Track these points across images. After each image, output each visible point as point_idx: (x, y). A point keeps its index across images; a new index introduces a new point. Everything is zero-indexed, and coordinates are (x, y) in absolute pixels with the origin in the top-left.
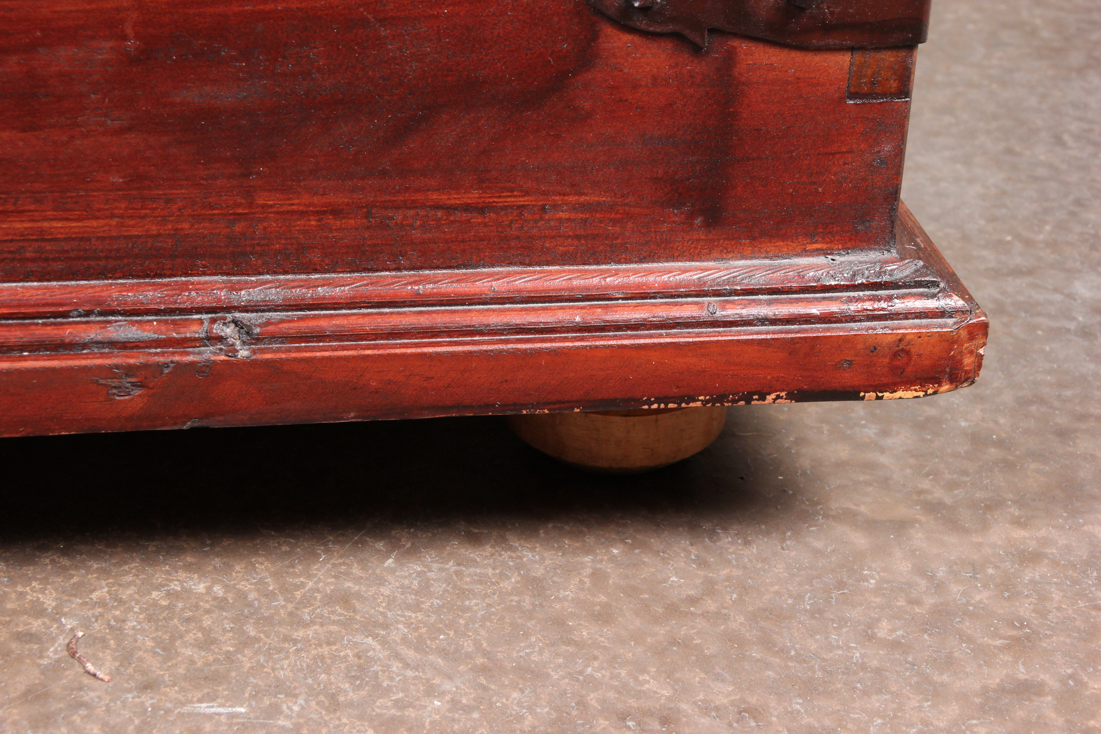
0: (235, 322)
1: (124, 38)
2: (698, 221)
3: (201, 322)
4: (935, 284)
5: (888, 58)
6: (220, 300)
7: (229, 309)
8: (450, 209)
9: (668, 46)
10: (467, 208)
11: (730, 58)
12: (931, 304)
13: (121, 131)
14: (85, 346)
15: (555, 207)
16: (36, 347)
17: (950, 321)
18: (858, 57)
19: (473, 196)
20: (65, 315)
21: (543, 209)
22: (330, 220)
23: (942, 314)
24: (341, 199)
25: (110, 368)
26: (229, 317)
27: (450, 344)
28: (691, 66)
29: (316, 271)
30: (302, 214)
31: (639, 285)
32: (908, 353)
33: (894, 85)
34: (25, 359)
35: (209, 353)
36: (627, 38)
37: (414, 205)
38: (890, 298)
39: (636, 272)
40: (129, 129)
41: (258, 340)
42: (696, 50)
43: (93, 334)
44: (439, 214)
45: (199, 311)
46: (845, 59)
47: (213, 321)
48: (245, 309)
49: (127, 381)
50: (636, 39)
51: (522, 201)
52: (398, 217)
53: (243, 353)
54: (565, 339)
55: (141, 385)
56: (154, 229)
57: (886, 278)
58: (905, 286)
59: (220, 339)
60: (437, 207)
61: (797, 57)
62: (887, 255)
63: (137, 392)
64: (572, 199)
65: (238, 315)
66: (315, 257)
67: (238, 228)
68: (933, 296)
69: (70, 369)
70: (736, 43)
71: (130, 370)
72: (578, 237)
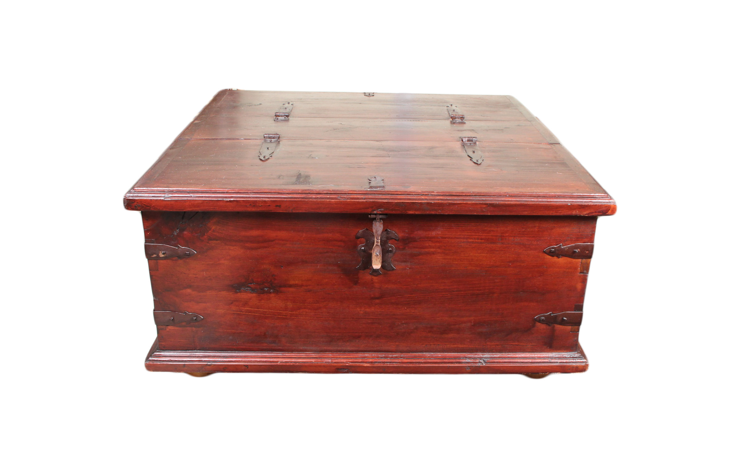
0: (483, 360)
1: (472, 323)
2: (548, 347)
3: (478, 360)
4: (582, 358)
5: (576, 327)
6: (481, 356)
7: (482, 358)
8: (513, 345)
9: (545, 325)
10: (516, 345)
11: (554, 327)
12: (581, 361)
13: (470, 334)
14: (463, 363)
15: (528, 345)
16: (457, 362)
17: (584, 363)
18: (572, 327)
19: (517, 343)
20: (460, 358)
21: (526, 345)
22: (496, 346)
23: (583, 362)
24: (498, 343)
25: (466, 366)
26: (482, 359)
27: (513, 364)
28: (548, 327)
29: (494, 353)
30: (493, 345)
31: (540, 356)
32: (578, 368)
33: (577, 330)
34: (455, 364)
35: (479, 365)
36: (539, 324)
37: (508, 344)
38: (575, 360)
39: (539, 354)
40: (471, 334)
41: (486, 363)
42: (549, 325)
43: (464, 361)
44: (512, 346)
45: (478, 358)
46: (570, 327)
47: (480, 360)
48: (484, 358)
49: (468, 368)
50: (541, 324)
51: (523, 344)
52: (506, 346)
53: (484, 364)
54: (529, 364)
55: (470, 368)
56: (473, 347)
57: (575, 357)
58: (578, 358)
59: (481, 362)
60: (512, 345)
61: (563, 327)
62: (575, 353)
63: (469, 369)
64: (531, 344)
65: (483, 359)
66: (494, 351)
67: (484, 347)
68: (582, 359)
69: (461, 366)
70: (555, 325)
71: (469, 366)
72: (531, 349)
